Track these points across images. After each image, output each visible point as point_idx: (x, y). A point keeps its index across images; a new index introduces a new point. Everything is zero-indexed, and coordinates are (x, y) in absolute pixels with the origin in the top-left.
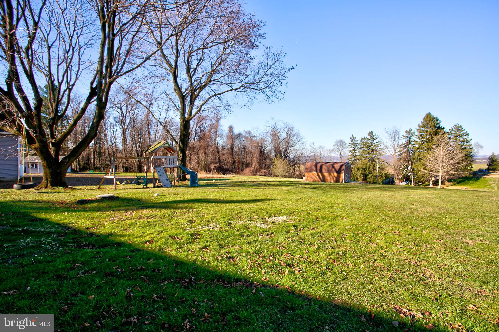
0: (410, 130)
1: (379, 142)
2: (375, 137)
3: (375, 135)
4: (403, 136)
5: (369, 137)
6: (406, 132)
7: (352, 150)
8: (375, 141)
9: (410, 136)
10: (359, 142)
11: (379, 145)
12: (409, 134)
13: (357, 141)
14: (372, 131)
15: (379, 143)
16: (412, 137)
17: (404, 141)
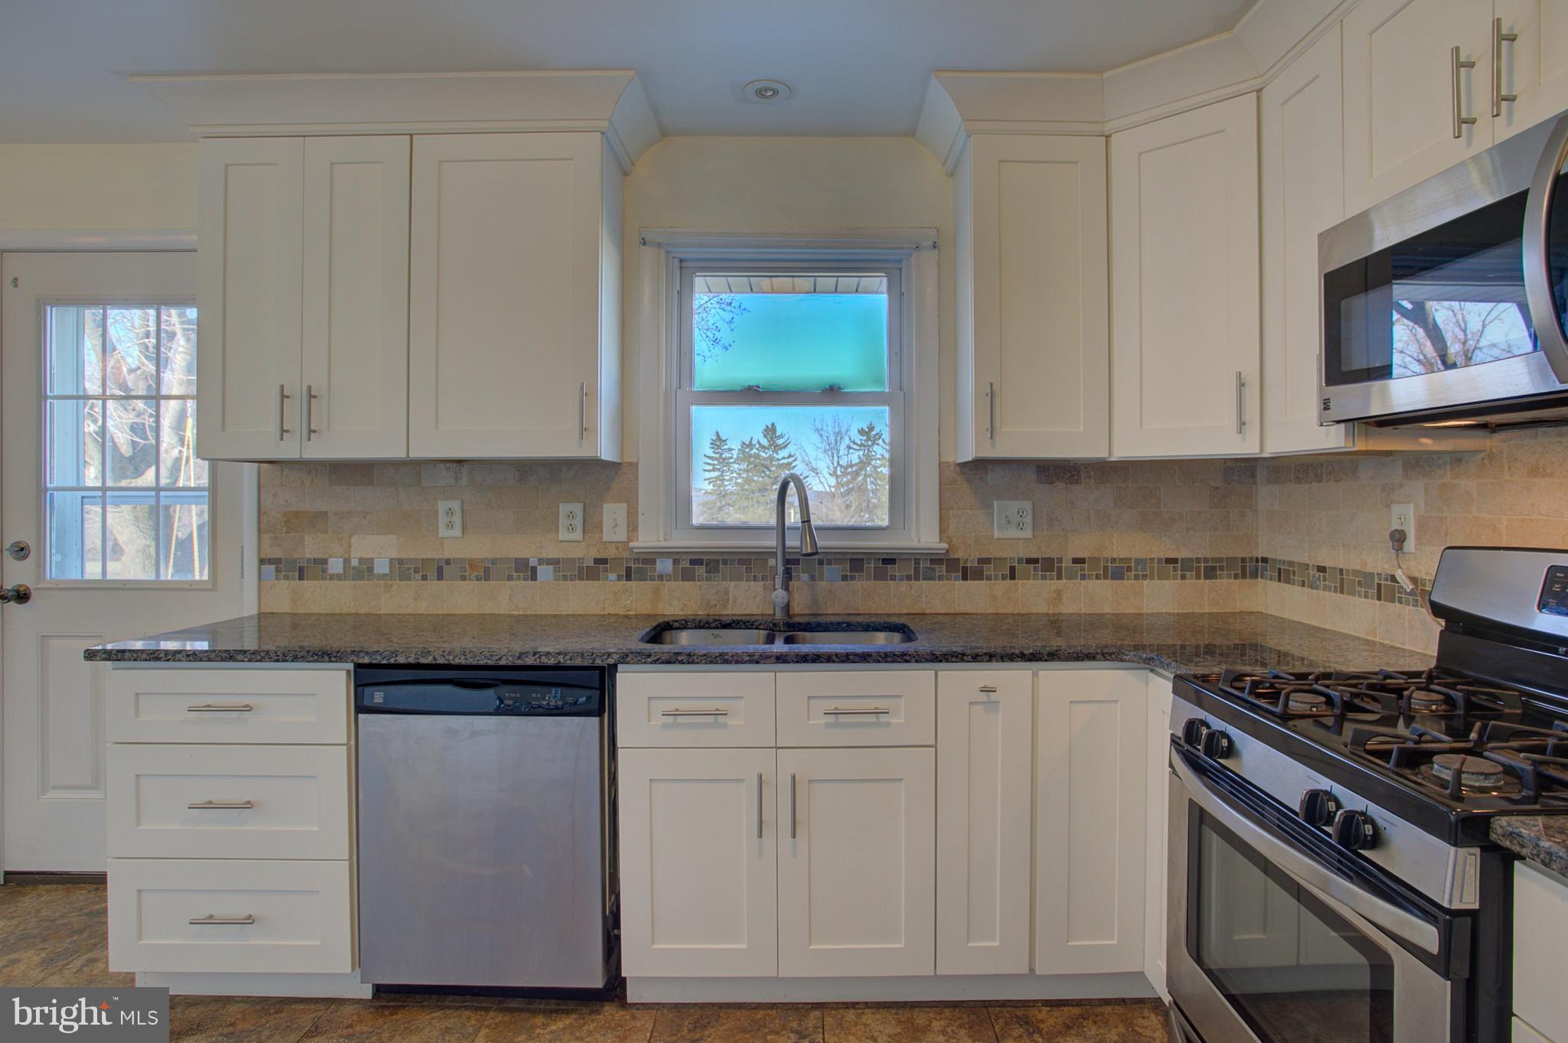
0: (871, 428)
1: (790, 456)
2: (780, 442)
3: (781, 436)
4: (854, 443)
5: (765, 442)
6: (861, 432)
7: (717, 478)
8: (782, 454)
9: (870, 443)
10: (735, 453)
11: (789, 464)
12: (868, 439)
13: (730, 450)
14: (773, 425)
15: (791, 460)
16: (875, 448)
17: (855, 457)
